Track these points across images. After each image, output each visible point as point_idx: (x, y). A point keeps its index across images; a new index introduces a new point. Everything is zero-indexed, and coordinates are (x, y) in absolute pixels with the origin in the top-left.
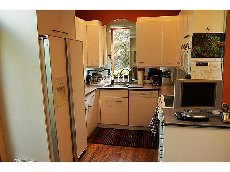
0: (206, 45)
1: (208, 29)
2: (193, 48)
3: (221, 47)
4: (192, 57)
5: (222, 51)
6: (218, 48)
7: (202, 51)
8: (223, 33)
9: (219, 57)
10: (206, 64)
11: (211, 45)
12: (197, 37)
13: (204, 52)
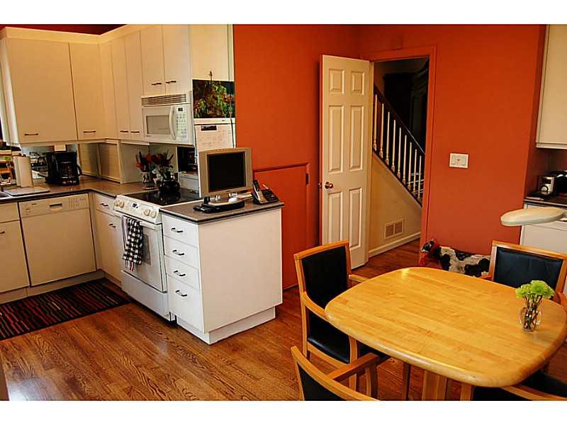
0: (210, 98)
1: (211, 75)
2: (194, 103)
3: (228, 102)
4: (195, 117)
5: (231, 108)
6: (225, 104)
7: (206, 108)
8: (228, 82)
9: (228, 117)
10: (214, 128)
11: (216, 99)
12: (199, 86)
13: (210, 109)
